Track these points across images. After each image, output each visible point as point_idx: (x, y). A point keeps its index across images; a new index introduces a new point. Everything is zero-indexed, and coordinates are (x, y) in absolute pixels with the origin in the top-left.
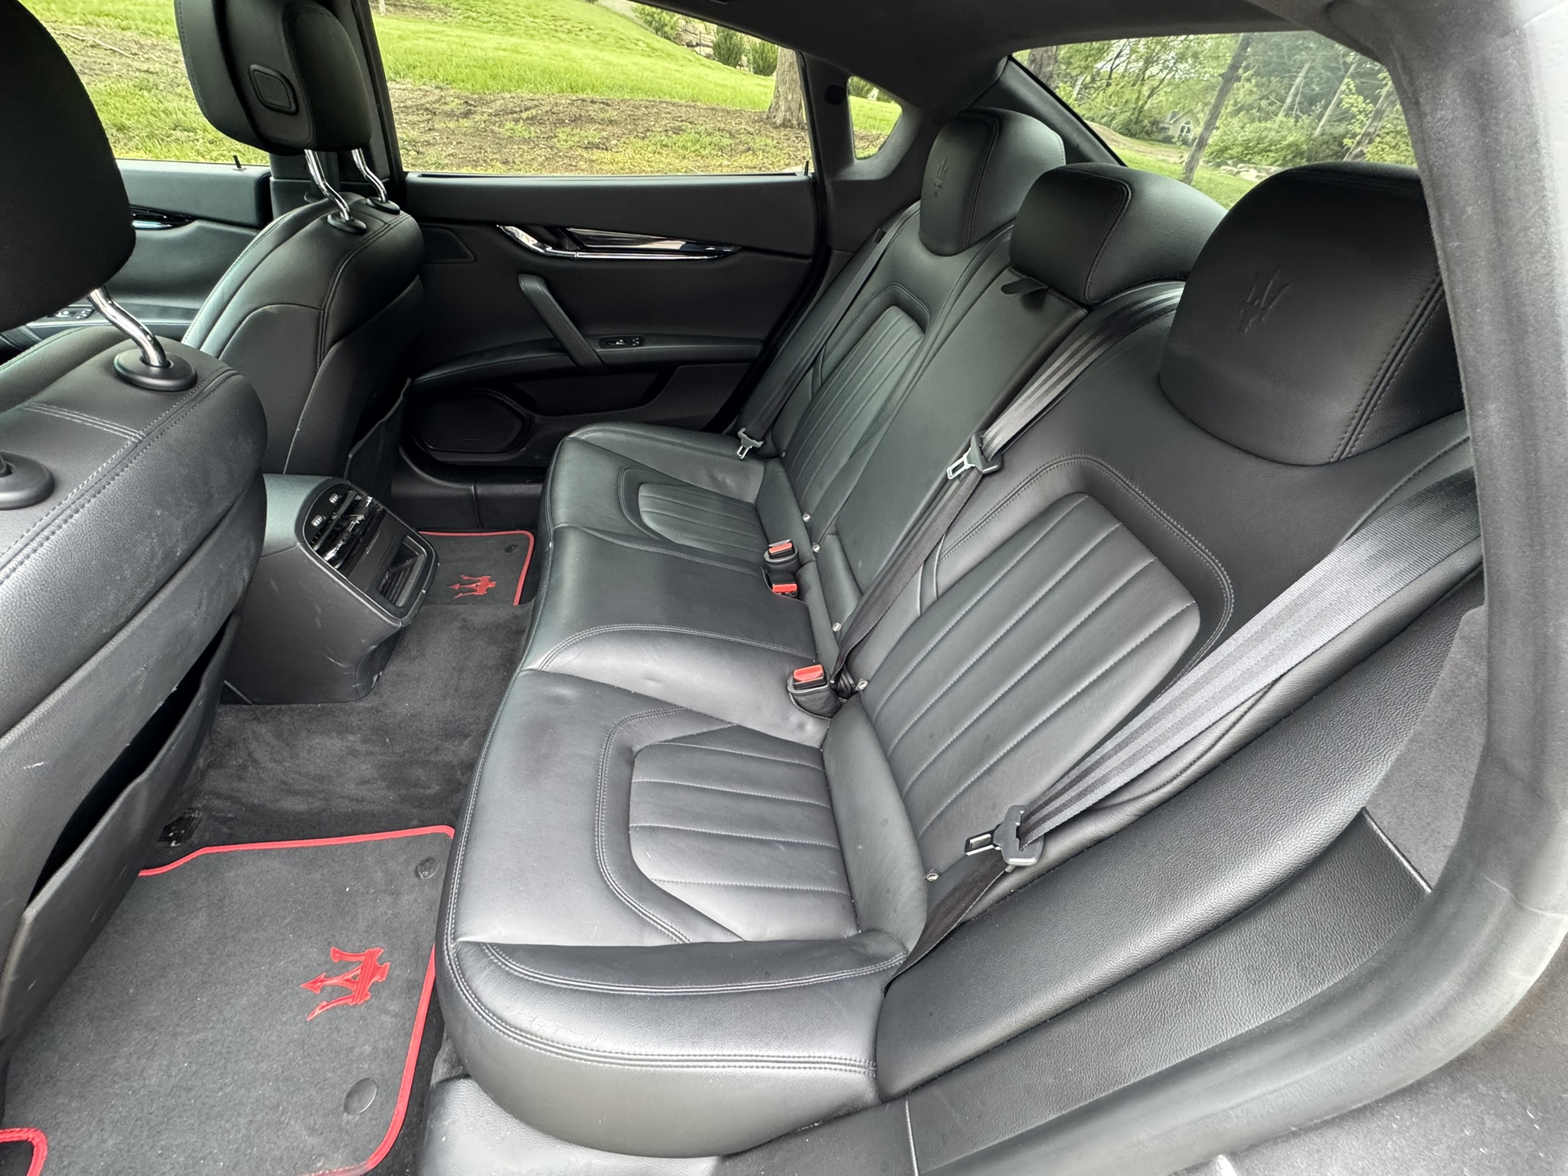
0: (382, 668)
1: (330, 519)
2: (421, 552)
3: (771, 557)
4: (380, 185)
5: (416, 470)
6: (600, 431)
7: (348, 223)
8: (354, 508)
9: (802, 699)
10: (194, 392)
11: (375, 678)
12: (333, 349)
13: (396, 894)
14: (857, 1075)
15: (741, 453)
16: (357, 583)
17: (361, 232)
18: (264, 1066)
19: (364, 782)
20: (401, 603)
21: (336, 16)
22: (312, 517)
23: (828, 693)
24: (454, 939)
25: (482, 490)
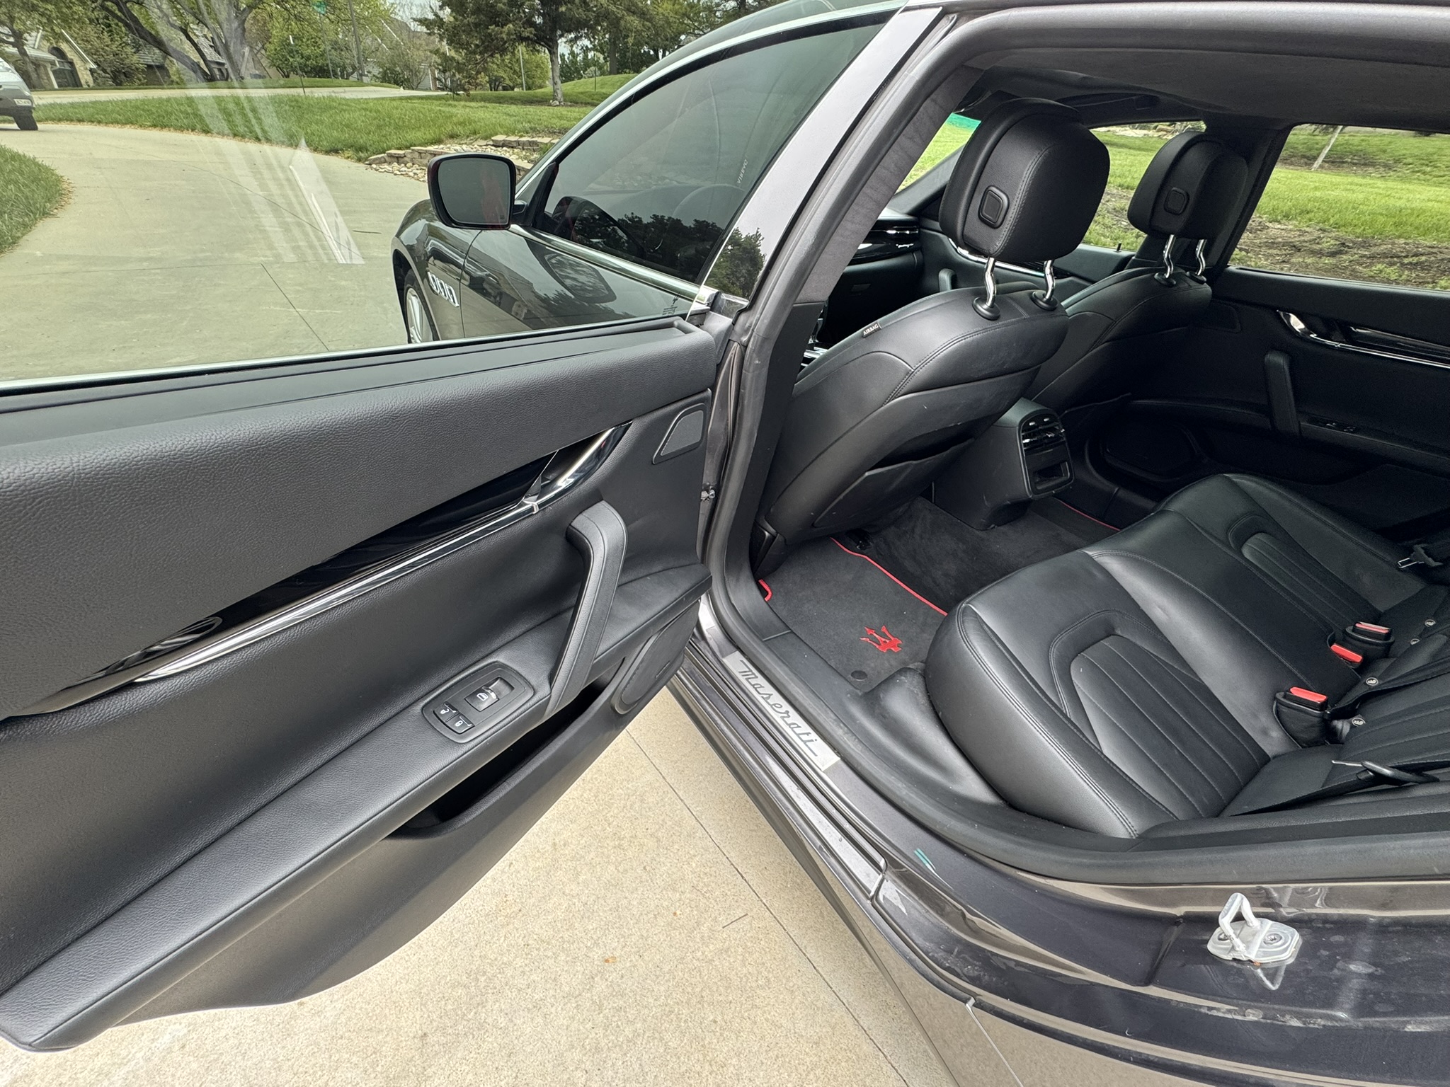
0: (998, 526)
1: (1038, 427)
2: (1066, 475)
3: (1355, 630)
4: (1203, 265)
5: (1088, 460)
6: (1256, 482)
7: (1166, 280)
8: (1052, 430)
9: (1285, 710)
10: (1052, 313)
11: (993, 526)
12: (1106, 344)
13: (923, 631)
14: (1124, 830)
15: (1403, 564)
16: (1028, 462)
17: (1171, 285)
18: (836, 637)
19: (946, 575)
20: (1039, 488)
21: (1248, 163)
22: (1031, 421)
23: (1317, 719)
24: (968, 603)
25: (1123, 494)
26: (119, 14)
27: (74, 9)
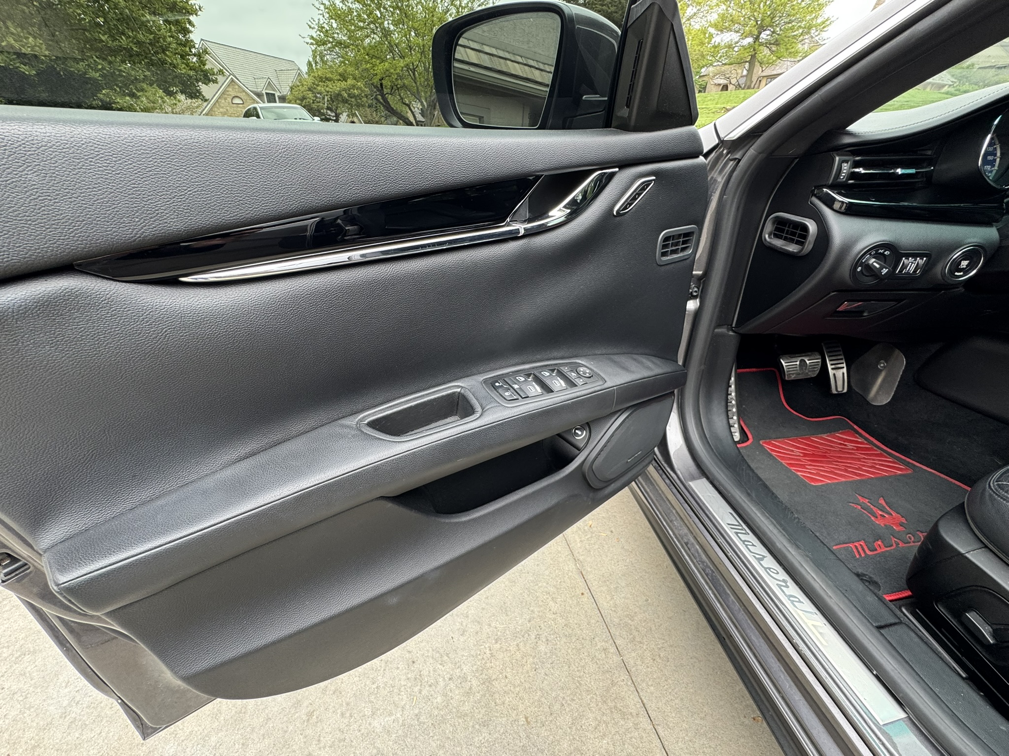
26: (382, 101)
27: (363, 99)
